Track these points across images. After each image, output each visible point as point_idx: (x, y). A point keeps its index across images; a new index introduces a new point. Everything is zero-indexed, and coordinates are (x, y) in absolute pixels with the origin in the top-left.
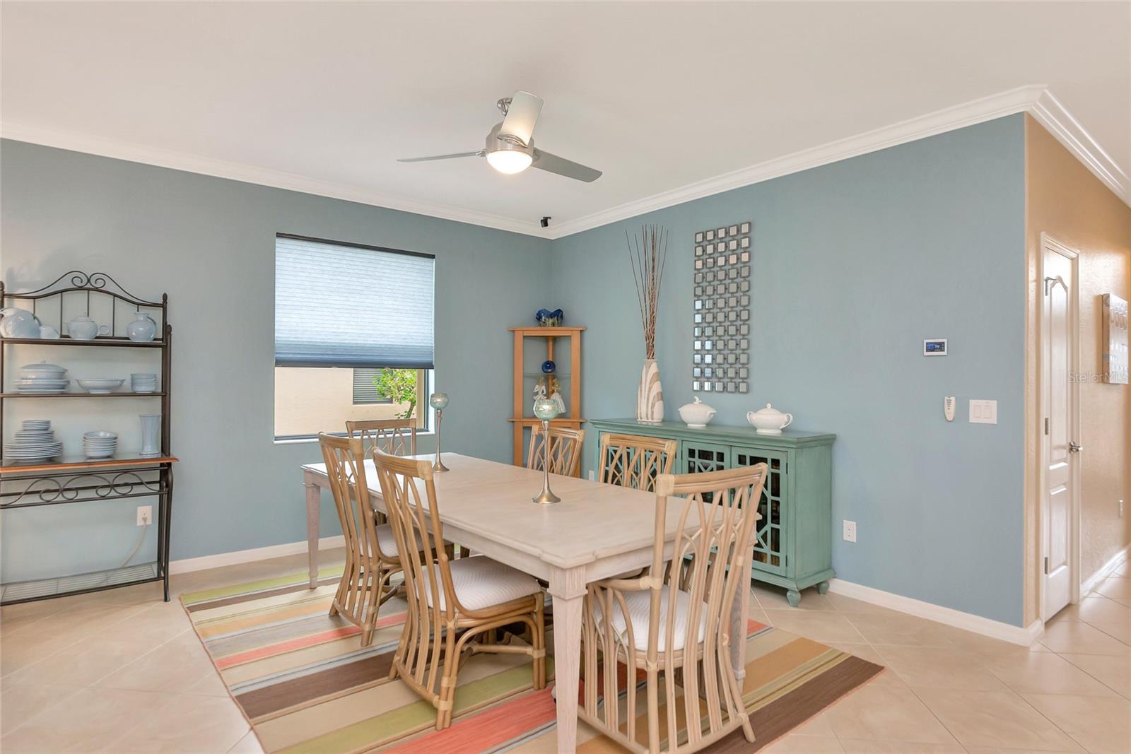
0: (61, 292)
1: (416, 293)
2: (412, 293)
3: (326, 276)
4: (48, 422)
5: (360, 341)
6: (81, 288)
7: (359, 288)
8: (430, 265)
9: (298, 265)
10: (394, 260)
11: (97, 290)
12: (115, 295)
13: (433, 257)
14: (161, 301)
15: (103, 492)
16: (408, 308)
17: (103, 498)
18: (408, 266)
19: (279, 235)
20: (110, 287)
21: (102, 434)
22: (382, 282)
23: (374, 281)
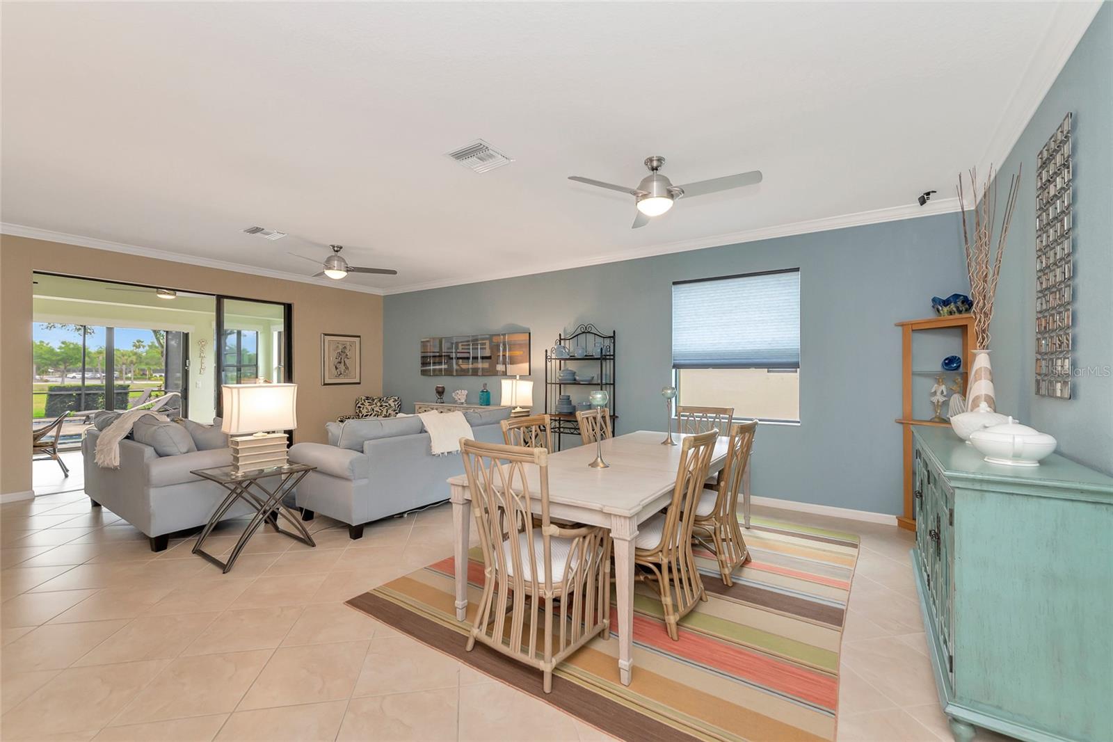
0: (577, 335)
1: (781, 304)
2: (777, 305)
3: (706, 304)
4: (569, 396)
5: (731, 348)
6: (584, 332)
7: (730, 308)
8: (796, 277)
9: (686, 300)
10: (759, 281)
11: (589, 332)
12: (595, 334)
13: (797, 270)
14: (612, 335)
15: (572, 431)
16: (773, 318)
17: (572, 433)
18: (773, 283)
19: (675, 283)
20: (594, 331)
21: (584, 404)
22: (749, 301)
23: (742, 301)
